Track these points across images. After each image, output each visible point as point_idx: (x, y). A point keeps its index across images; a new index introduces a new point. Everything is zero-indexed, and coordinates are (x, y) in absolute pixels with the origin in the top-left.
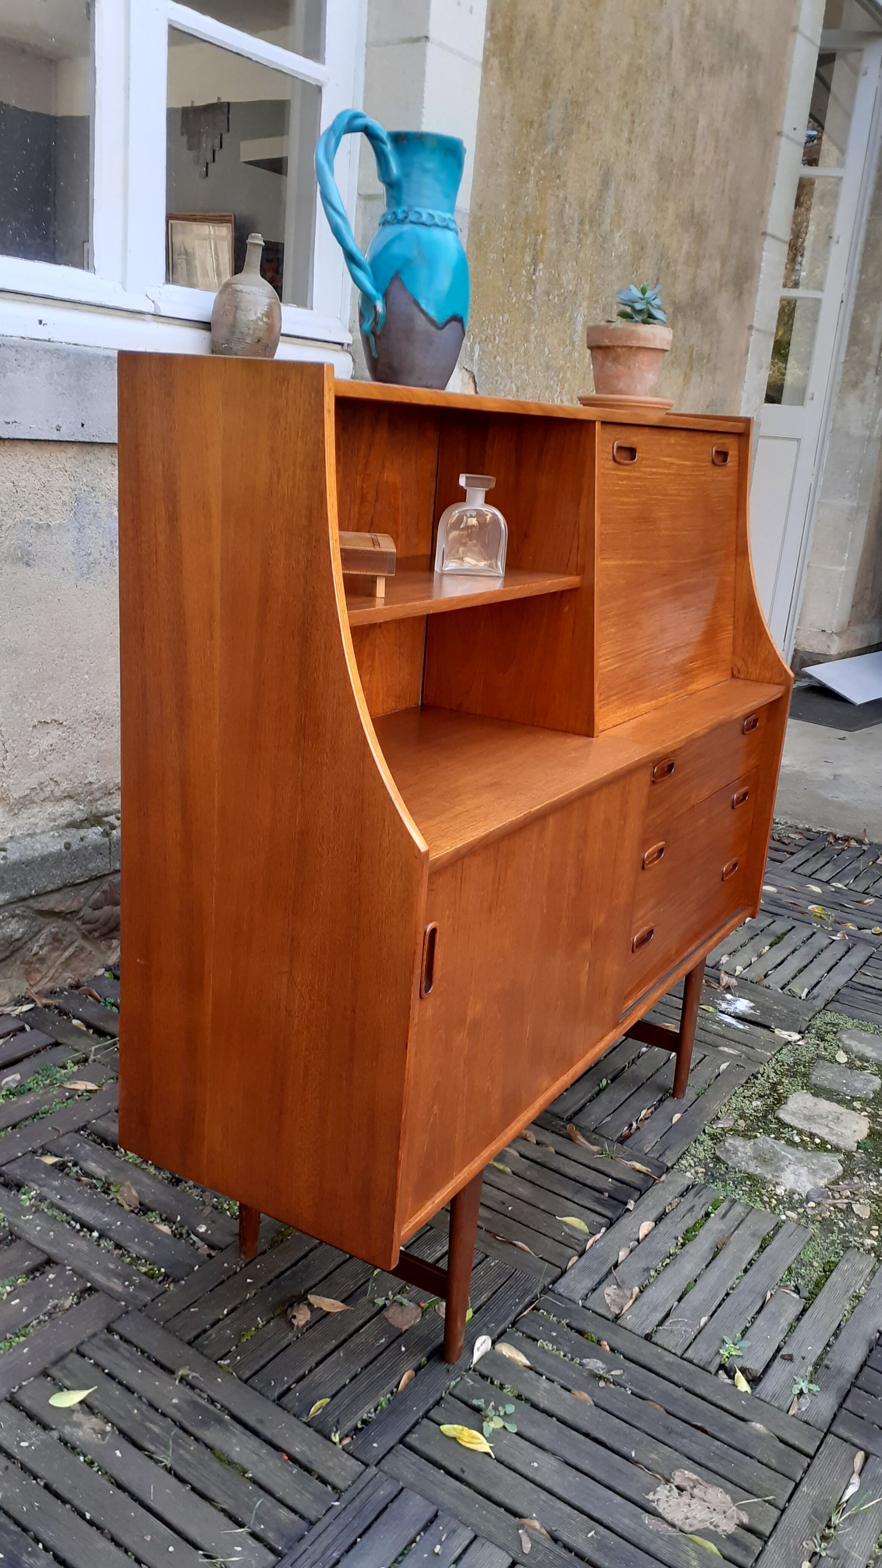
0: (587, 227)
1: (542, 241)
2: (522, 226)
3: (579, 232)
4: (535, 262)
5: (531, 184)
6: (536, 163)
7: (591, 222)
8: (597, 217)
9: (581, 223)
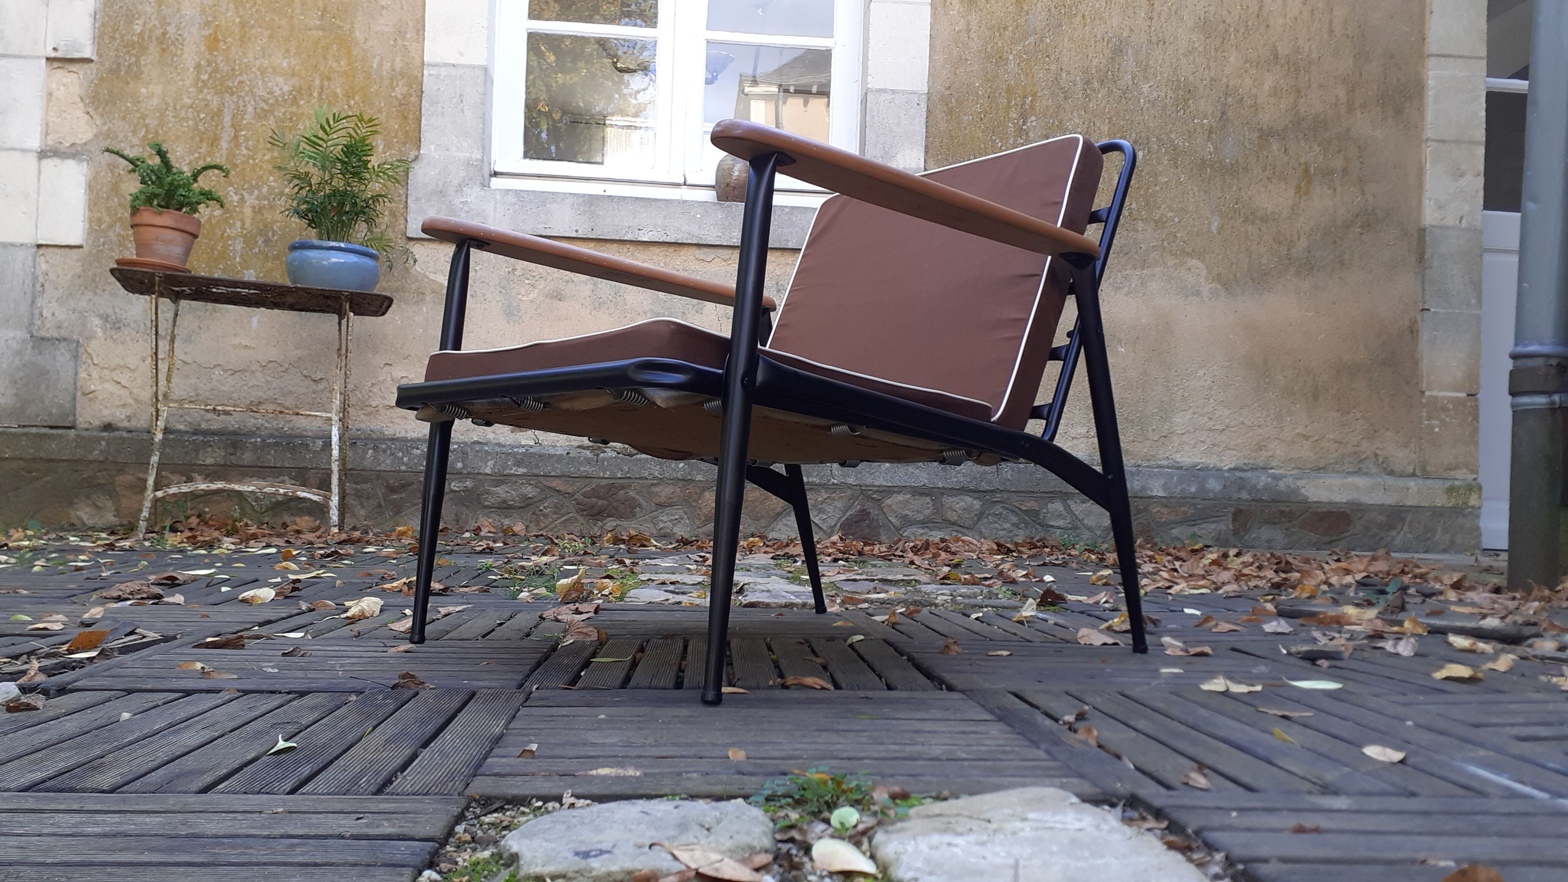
0: (1096, 85)
1: (1031, 102)
2: (1003, 94)
3: (1085, 90)
4: (1024, 116)
5: (1011, 66)
6: (1015, 52)
7: (1102, 82)
8: (1110, 77)
9: (1088, 82)
